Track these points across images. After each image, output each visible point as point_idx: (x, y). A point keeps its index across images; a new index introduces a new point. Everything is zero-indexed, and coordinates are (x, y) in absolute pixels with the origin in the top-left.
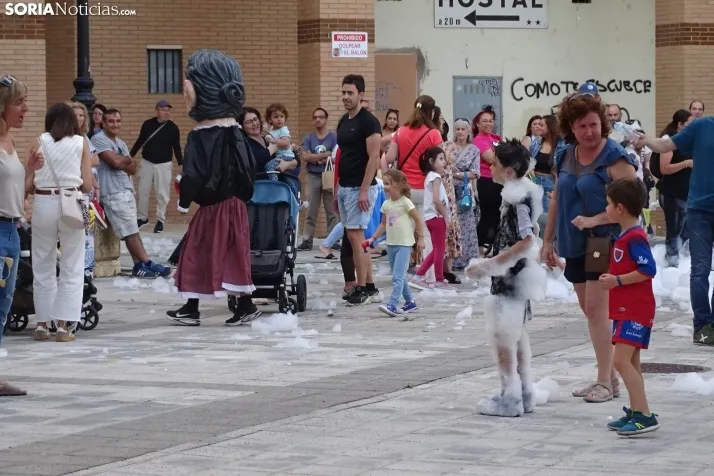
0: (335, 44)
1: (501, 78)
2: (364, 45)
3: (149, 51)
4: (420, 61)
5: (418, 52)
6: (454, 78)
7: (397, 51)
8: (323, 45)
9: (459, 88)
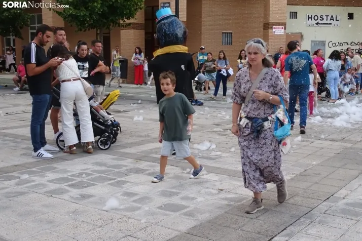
0: (274, 30)
1: (325, 41)
2: (283, 30)
3: (223, 33)
4: (302, 36)
5: (301, 33)
6: (312, 41)
7: (296, 33)
8: (270, 30)
9: (313, 44)
